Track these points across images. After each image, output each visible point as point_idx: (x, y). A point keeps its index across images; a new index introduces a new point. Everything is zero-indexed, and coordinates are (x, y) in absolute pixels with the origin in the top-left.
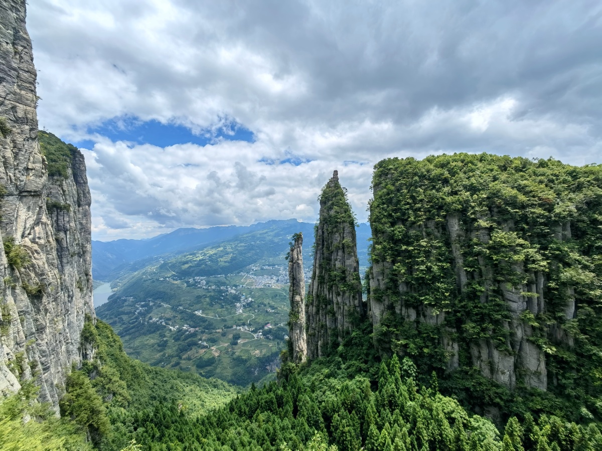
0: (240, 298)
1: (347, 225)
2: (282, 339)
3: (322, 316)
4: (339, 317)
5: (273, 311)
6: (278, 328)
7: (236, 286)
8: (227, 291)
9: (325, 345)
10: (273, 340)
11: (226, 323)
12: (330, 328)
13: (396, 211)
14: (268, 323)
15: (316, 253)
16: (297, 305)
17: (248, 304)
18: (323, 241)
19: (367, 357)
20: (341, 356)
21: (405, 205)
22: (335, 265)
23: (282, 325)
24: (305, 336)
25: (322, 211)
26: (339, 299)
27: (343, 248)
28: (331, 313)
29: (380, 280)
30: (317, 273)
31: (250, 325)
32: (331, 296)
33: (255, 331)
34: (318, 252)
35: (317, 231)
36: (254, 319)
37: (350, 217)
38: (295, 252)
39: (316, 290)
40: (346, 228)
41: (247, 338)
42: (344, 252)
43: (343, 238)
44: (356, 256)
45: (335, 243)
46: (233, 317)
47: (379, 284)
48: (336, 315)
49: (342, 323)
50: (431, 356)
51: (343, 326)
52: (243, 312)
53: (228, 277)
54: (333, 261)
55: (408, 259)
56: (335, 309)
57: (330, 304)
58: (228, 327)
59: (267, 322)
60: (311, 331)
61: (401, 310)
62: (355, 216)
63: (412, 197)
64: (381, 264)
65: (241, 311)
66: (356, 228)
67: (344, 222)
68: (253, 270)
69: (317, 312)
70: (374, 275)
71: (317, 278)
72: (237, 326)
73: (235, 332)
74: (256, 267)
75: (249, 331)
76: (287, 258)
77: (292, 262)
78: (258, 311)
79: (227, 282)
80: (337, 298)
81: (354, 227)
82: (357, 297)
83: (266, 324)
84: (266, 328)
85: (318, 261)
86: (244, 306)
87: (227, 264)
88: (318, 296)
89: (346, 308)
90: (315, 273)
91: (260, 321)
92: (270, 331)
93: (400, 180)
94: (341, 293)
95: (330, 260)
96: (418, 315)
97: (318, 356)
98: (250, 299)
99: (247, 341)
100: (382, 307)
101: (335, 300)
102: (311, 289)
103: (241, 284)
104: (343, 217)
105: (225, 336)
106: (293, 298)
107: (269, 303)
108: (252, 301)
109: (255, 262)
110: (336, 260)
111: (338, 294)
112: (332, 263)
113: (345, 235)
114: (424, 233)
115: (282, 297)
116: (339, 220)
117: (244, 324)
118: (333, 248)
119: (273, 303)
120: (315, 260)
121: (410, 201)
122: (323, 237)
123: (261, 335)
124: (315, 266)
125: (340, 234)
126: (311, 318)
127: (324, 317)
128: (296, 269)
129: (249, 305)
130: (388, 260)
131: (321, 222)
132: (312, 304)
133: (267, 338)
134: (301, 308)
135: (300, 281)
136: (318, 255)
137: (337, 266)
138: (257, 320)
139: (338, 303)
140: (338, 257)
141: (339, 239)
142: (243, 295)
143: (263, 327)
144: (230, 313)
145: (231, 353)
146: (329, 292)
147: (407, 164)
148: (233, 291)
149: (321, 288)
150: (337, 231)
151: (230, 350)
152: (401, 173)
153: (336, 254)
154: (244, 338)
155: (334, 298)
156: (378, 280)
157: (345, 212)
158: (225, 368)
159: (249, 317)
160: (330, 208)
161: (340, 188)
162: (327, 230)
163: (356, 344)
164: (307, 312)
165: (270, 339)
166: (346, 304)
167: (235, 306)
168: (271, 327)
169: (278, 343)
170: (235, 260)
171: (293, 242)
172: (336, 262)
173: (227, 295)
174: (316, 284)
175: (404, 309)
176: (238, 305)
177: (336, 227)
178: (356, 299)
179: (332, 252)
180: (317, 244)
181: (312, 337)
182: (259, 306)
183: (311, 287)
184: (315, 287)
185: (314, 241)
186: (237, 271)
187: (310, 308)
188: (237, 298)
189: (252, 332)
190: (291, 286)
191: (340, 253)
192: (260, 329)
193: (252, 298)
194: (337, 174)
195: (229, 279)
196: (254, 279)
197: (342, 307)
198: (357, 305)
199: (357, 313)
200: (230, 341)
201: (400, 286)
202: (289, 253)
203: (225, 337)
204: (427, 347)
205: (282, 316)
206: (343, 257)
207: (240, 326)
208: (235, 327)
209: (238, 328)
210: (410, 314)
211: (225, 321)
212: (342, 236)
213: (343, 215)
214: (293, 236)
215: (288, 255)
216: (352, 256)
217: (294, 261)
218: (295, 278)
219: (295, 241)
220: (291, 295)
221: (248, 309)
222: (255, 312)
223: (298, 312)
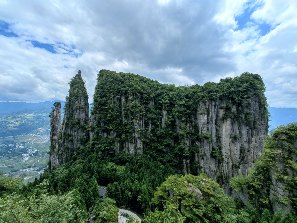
3: (67, 143)
4: (75, 142)
7: (24, 143)
8: (15, 147)
9: (67, 157)
12: (70, 148)
13: (103, 92)
16: (55, 141)
18: (70, 105)
21: (107, 90)
22: (75, 117)
26: (76, 133)
27: (80, 109)
28: (71, 141)
29: (94, 122)
30: (65, 122)
31: (35, 167)
32: (71, 132)
33: (39, 170)
34: (66, 111)
37: (85, 94)
38: (55, 113)
39: (64, 131)
40: (82, 99)
42: (80, 111)
45: (76, 106)
46: (20, 164)
47: (93, 124)
49: (76, 145)
50: (109, 149)
51: (77, 146)
52: (29, 159)
54: (74, 115)
55: (105, 112)
56: (73, 138)
57: (71, 137)
61: (101, 134)
63: (110, 87)
64: (95, 115)
65: (27, 159)
67: (81, 96)
69: (64, 142)
70: (91, 120)
71: (65, 124)
72: (23, 169)
73: (21, 173)
75: (34, 170)
76: (50, 116)
79: (16, 141)
80: (74, 133)
81: (87, 99)
85: (66, 116)
88: (64, 133)
89: (79, 137)
91: (43, 163)
93: (106, 79)
94: (77, 130)
95: (73, 115)
96: (108, 134)
98: (36, 150)
100: (93, 134)
101: (73, 134)
102: (61, 130)
104: (80, 94)
106: (52, 138)
110: (75, 114)
111: (75, 131)
112: (74, 116)
113: (81, 103)
116: (78, 95)
117: (30, 167)
118: (74, 109)
121: (109, 88)
122: (70, 103)
125: (79, 102)
126: (60, 145)
127: (67, 144)
128: (55, 121)
129: (35, 154)
130: (97, 113)
132: (61, 138)
135: (57, 128)
136: (67, 113)
137: (76, 117)
138: (41, 163)
139: (75, 136)
140: (77, 113)
141: (78, 104)
142: (30, 149)
144: (17, 162)
146: (71, 131)
147: (111, 73)
149: (67, 129)
150: (77, 100)
153: (76, 112)
154: (30, 176)
155: (73, 133)
156: (93, 122)
157: (82, 91)
159: (34, 162)
160: (74, 89)
162: (72, 100)
166: (79, 135)
167: (22, 156)
171: (54, 107)
172: (76, 116)
173: (15, 149)
174: (64, 127)
175: (102, 133)
177: (77, 98)
178: (84, 132)
179: (74, 111)
180: (66, 107)
182: (43, 154)
184: (64, 129)
187: (60, 140)
189: (36, 171)
190: (51, 131)
191: (78, 111)
192: (43, 168)
193: (38, 149)
195: (18, 139)
196: (40, 137)
197: (77, 137)
198: (85, 135)
201: (101, 124)
204: (108, 146)
206: (80, 113)
208: (21, 170)
209: (25, 170)
210: (104, 135)
212: (79, 103)
213: (81, 93)
214: (54, 104)
215: (50, 114)
216: (83, 112)
217: (54, 117)
218: (54, 126)
219: (56, 106)
220: (51, 136)
221: (33, 157)
222: (40, 158)
223: (55, 145)
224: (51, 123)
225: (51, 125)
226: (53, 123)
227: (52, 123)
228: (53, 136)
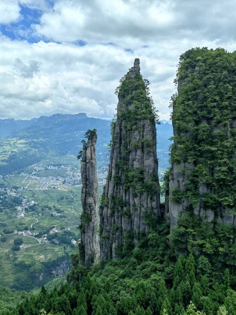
0: (21, 200)
1: (147, 122)
2: (69, 243)
3: (118, 218)
4: (136, 219)
5: (59, 214)
6: (65, 232)
7: (16, 188)
8: (6, 193)
9: (120, 247)
10: (59, 244)
11: (6, 228)
12: (125, 230)
13: (201, 108)
14: (54, 227)
15: (113, 151)
16: (90, 207)
17: (30, 208)
18: (121, 139)
19: (163, 257)
20: (136, 257)
21: (211, 102)
22: (133, 165)
23: (69, 229)
24: (97, 238)
25: (120, 106)
26: (137, 200)
27: (143, 148)
28: (127, 215)
29: (181, 182)
30: (113, 174)
31: (33, 229)
32: (127, 197)
33: (39, 236)
34: (115, 151)
35: (114, 128)
36: (38, 224)
37: (151, 112)
38: (88, 151)
39: (112, 192)
40: (146, 126)
41: (30, 243)
42: (143, 151)
43: (143, 136)
44: (155, 156)
45: (134, 142)
46: (13, 221)
47: (179, 186)
48: (132, 217)
49: (138, 225)
50: (226, 255)
51: (139, 227)
52: (25, 216)
53: (7, 178)
54: (130, 161)
55: (210, 160)
56: (131, 211)
57: (126, 206)
58: (8, 232)
59: (52, 226)
60: (105, 234)
61: (200, 211)
62: (156, 113)
63: (220, 94)
64: (182, 165)
65: (23, 215)
66: (157, 125)
67: (145, 118)
68: (36, 170)
69: (113, 214)
70: (175, 176)
71: (112, 179)
72: (18, 231)
73: (16, 237)
74: (39, 167)
75: (32, 235)
76: (79, 157)
77: (85, 161)
78: (43, 215)
79: (6, 183)
80: (134, 199)
81: (155, 125)
82: (155, 199)
83: (51, 228)
84: (51, 232)
85: (114, 161)
86: (26, 209)
87: (5, 163)
88: (113, 198)
89: (143, 210)
90: (110, 173)
91: (44, 225)
92: (56, 235)
93: (208, 74)
94: (139, 195)
95: (128, 160)
97: (111, 258)
98: (33, 202)
99: (30, 245)
100: (181, 208)
101: (131, 202)
102: (106, 190)
103: (22, 186)
104: (143, 113)
105: (5, 241)
106: (85, 200)
107: (54, 207)
108: (35, 205)
109: (39, 161)
110: (134, 160)
111: (135, 196)
112: (130, 162)
113: (145, 134)
114: (229, 134)
115: (69, 200)
116: (139, 117)
117: (26, 229)
118: (130, 147)
119: (59, 206)
120: (112, 159)
121: (217, 98)
122: (121, 135)
123: (46, 240)
124: (110, 166)
125: (139, 132)
126: (105, 220)
127: (120, 219)
128: (89, 169)
129: (32, 208)
130: (189, 161)
131: (118, 118)
132: (107, 206)
133: (53, 242)
134: (94, 211)
135: (93, 182)
136: (115, 155)
137: (135, 166)
138: (41, 224)
139: (134, 205)
140: (137, 157)
141: (138, 138)
142: (25, 198)
143: (48, 231)
144: (10, 218)
145: (12, 259)
146: (126, 193)
148: (14, 194)
149: (117, 189)
150: (136, 129)
151: (11, 256)
152: (211, 66)
153: (134, 153)
154: (27, 243)
155: (131, 200)
156: (178, 181)
157: (146, 108)
158: (7, 274)
159: (32, 221)
160: (129, 103)
161: (142, 79)
162: (126, 127)
163: (152, 245)
164: (101, 215)
165: (56, 244)
166: (143, 206)
167: (16, 209)
168: (57, 231)
169: (64, 248)
170: (14, 159)
171: (86, 140)
172: (134, 162)
173: (6, 198)
174: (111, 185)
175: (202, 210)
176: (19, 208)
177: (136, 124)
178: (154, 201)
179: (130, 152)
180: (114, 142)
181: (106, 239)
182: (43, 210)
183: (107, 188)
184: (111, 188)
185: (111, 138)
186: (17, 172)
187: (105, 209)
188: (17, 201)
189: (36, 236)
190: (83, 188)
191: (139, 152)
192: (45, 233)
193: (35, 200)
194: (139, 64)
195: (8, 180)
196: (37, 180)
197: (139, 209)
198: (155, 207)
199: (155, 214)
200: (12, 247)
201: (201, 188)
202: (81, 152)
203: (5, 243)
204: (223, 246)
205: (68, 220)
206: (142, 157)
207: (21, 231)
208: (16, 232)
209: (20, 233)
210: (208, 215)
211: (5, 225)
212: (141, 134)
213: (144, 111)
214: (86, 133)
215: (80, 154)
216: (151, 156)
217: (87, 161)
218: (88, 178)
219: (89, 139)
220: (84, 196)
221: (30, 213)
222: (39, 216)
223: (91, 215)
224: (83, 172)
225: (82, 175)
226: (86, 172)
227: (84, 171)
228: (86, 196)
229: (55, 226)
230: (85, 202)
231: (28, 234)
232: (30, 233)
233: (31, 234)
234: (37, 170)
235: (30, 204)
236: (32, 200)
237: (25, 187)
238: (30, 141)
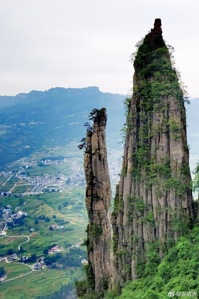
1: (172, 100)
2: (78, 264)
5: (62, 227)
6: (71, 250)
10: (63, 268)
14: (54, 246)
15: (128, 138)
16: (99, 214)
17: (16, 221)
18: (138, 121)
20: (163, 275)
22: (155, 155)
23: (77, 246)
24: (112, 256)
25: (136, 77)
26: (161, 201)
27: (168, 133)
28: (149, 221)
30: (129, 167)
32: (149, 198)
33: (31, 260)
34: (131, 137)
35: (129, 106)
36: (30, 243)
37: (178, 87)
38: (94, 137)
39: (128, 192)
40: (172, 104)
42: (168, 137)
43: (168, 118)
44: (185, 142)
45: (155, 125)
48: (156, 223)
52: (8, 233)
54: (152, 149)
56: (155, 216)
57: (147, 210)
59: (52, 244)
60: (120, 250)
62: (185, 88)
65: (4, 233)
66: (186, 104)
68: (24, 167)
71: (128, 175)
74: (30, 162)
76: (81, 147)
77: (90, 152)
81: (183, 103)
83: (50, 248)
84: (51, 253)
85: (130, 151)
86: (9, 224)
88: (130, 200)
89: (170, 212)
90: (125, 168)
92: (57, 257)
94: (164, 193)
97: (131, 279)
98: (20, 213)
102: (121, 190)
103: (3, 190)
104: (167, 88)
106: (91, 205)
107: (54, 217)
108: (24, 217)
110: (158, 148)
112: (152, 151)
113: (170, 114)
115: (75, 206)
116: (162, 93)
117: (10, 253)
118: (153, 132)
119: (62, 216)
120: (127, 148)
124: (125, 157)
127: (140, 227)
128: (95, 162)
131: (135, 94)
133: (54, 267)
134: (106, 219)
135: (102, 180)
136: (131, 142)
137: (158, 157)
139: (159, 207)
140: (160, 144)
141: (161, 119)
143: (46, 252)
149: (135, 188)
155: (154, 201)
157: (171, 81)
161: (164, 45)
162: (144, 106)
163: (182, 256)
164: (114, 224)
168: (59, 250)
169: (72, 272)
171: (92, 123)
172: (158, 152)
174: (127, 183)
178: (184, 199)
182: (36, 223)
183: (120, 186)
184: (126, 187)
185: (125, 121)
189: (26, 261)
190: (88, 189)
191: (164, 139)
193: (24, 210)
197: (165, 212)
202: (84, 139)
207: (3, 256)
212: (166, 114)
213: (168, 85)
214: (91, 113)
215: (82, 143)
216: (179, 142)
217: (93, 152)
218: (94, 175)
219: (95, 122)
220: (90, 201)
221: (17, 228)
222: (31, 232)
223: (100, 225)
224: (87, 167)
225: (86, 171)
226: (91, 167)
227: (89, 166)
228: (92, 200)
229: (57, 243)
230: (92, 209)
231: (14, 260)
232: (16, 258)
233: (19, 259)
234: (27, 167)
235: (15, 216)
236: (19, 210)
237: (6, 193)
238: (14, 126)
